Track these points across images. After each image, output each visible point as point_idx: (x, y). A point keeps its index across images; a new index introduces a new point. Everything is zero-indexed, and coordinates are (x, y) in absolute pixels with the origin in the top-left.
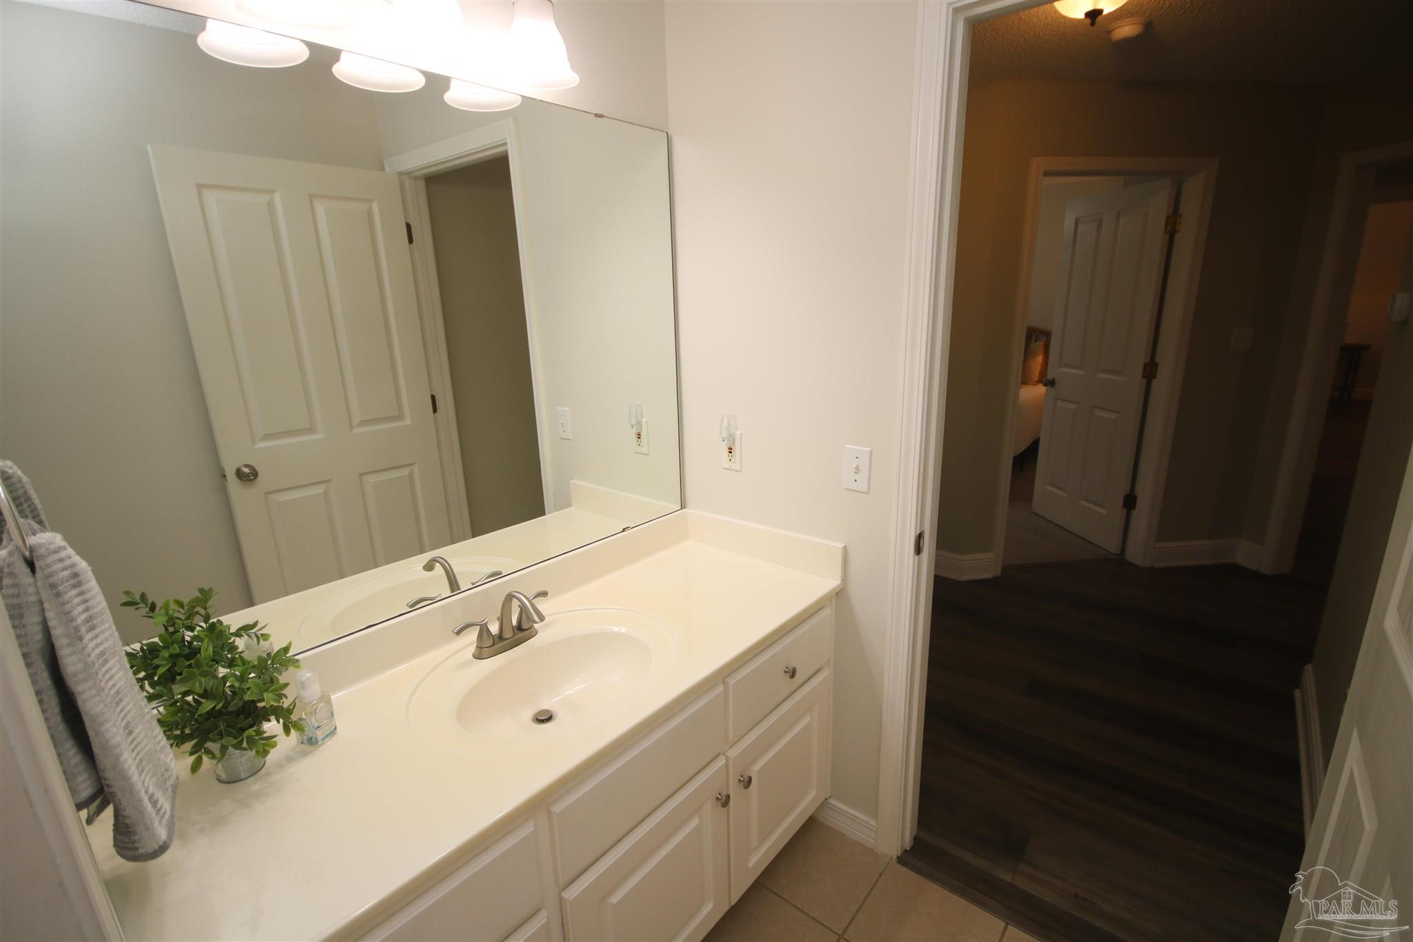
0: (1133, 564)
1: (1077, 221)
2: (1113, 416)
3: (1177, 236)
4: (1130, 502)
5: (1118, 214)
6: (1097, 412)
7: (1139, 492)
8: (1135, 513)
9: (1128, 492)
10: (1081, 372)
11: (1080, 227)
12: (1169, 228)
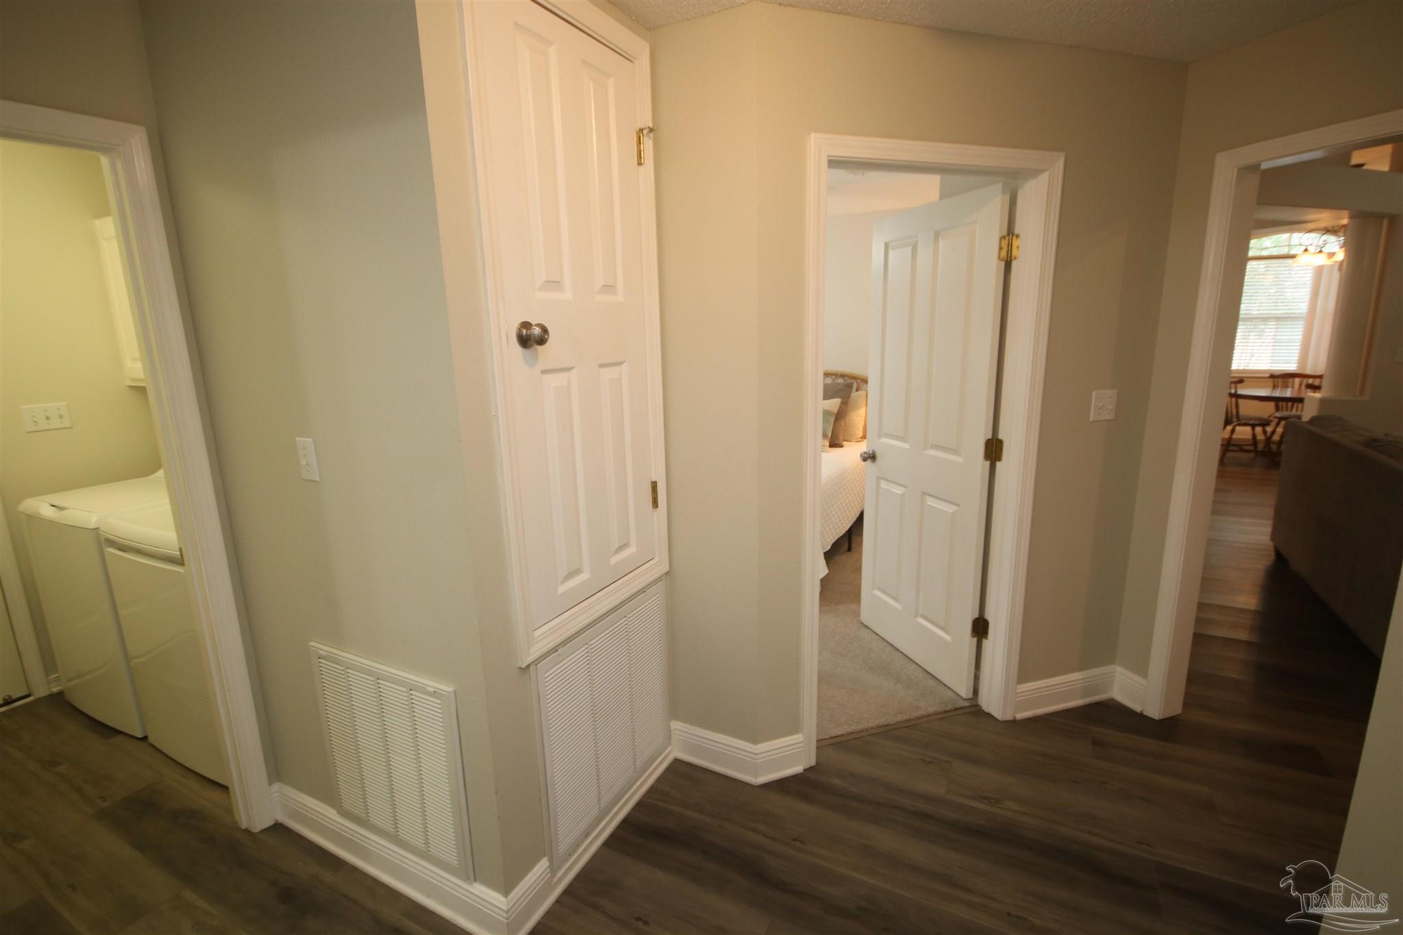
0: (989, 715)
1: (887, 246)
2: (950, 509)
3: (1014, 263)
4: (980, 628)
5: (937, 235)
6: (930, 502)
7: (990, 615)
8: (987, 643)
9: (977, 615)
10: (907, 446)
11: (891, 254)
12: (1004, 253)
